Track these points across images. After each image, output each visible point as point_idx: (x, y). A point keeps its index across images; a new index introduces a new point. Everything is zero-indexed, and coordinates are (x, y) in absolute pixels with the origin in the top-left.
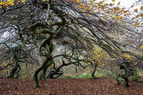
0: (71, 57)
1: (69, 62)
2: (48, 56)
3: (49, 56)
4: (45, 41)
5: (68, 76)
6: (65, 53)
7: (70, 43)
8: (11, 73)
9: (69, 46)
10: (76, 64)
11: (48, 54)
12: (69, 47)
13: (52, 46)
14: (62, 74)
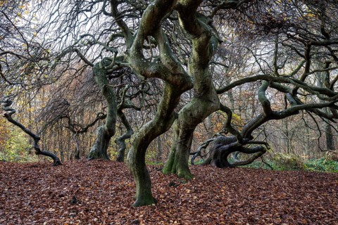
0: (301, 83)
1: (292, 103)
2: (170, 77)
3: (174, 75)
4: (153, 7)
5: (289, 162)
6: (277, 68)
7: (293, 25)
8: (99, 143)
9: (290, 37)
10: (321, 115)
11: (171, 68)
12: (290, 42)
13: (209, 37)
14: (262, 151)
